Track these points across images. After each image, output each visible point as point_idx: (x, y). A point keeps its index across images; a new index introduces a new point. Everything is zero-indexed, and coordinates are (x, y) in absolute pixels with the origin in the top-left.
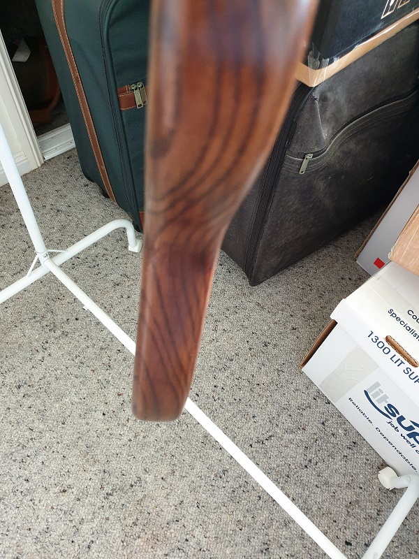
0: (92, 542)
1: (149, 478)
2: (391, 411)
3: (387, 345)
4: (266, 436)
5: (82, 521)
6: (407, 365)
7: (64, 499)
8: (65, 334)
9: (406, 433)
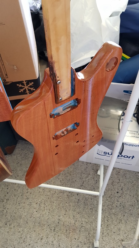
0: (59, 244)
1: (61, 217)
5: (52, 242)
7: (43, 241)
8: (7, 200)
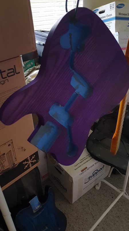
2: (89, 178)
3: (82, 172)
4: (91, 215)
6: (86, 169)
9: (93, 177)
